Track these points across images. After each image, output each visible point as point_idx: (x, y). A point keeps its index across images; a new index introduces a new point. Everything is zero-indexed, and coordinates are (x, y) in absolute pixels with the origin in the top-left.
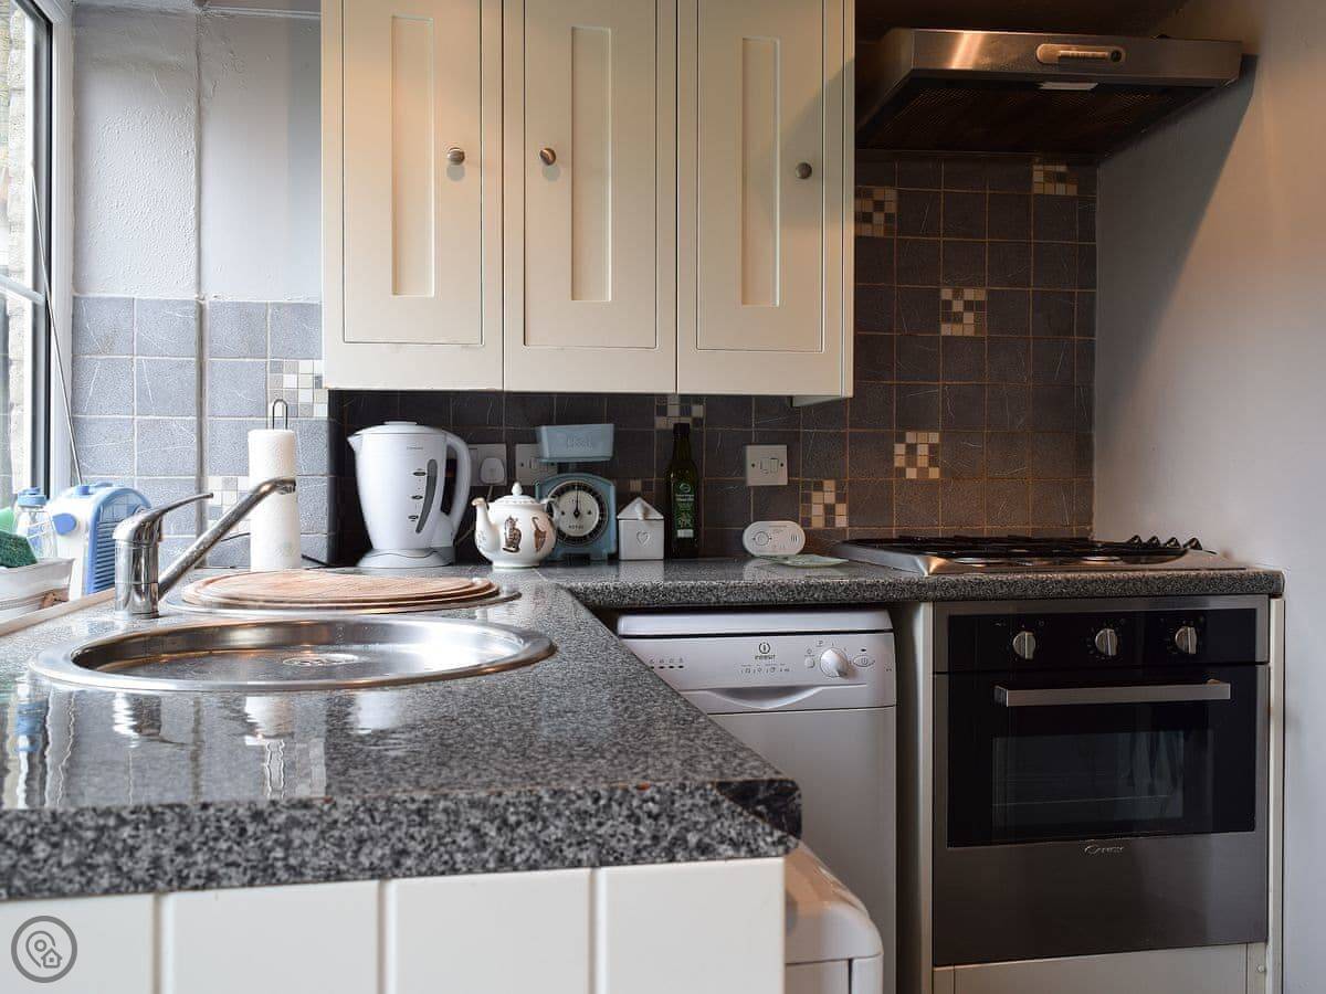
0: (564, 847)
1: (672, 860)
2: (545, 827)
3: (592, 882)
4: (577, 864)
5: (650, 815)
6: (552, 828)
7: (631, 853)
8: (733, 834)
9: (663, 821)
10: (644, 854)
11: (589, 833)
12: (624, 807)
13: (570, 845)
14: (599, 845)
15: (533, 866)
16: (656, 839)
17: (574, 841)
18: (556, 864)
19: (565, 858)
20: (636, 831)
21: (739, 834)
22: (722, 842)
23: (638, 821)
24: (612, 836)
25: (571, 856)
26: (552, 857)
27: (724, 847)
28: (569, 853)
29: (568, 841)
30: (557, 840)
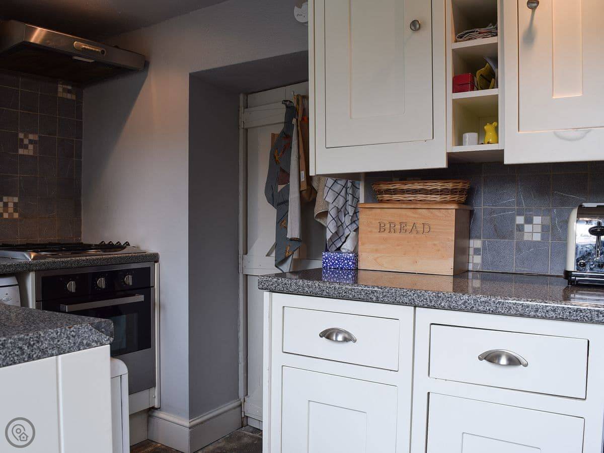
0: (48, 350)
1: (80, 350)
2: (42, 344)
3: (57, 360)
4: (52, 355)
5: (73, 336)
6: (44, 344)
7: (67, 349)
8: (96, 339)
9: (76, 337)
10: (72, 349)
11: (55, 344)
12: (65, 334)
13: (50, 349)
14: (58, 348)
15: (39, 358)
16: (74, 343)
17: (51, 348)
18: (46, 356)
19: (49, 353)
20: (69, 342)
21: (97, 339)
22: (93, 342)
23: (69, 339)
24: (62, 344)
25: (50, 353)
26: (45, 354)
27: (93, 343)
28: (50, 352)
29: (49, 348)
30: (46, 348)
